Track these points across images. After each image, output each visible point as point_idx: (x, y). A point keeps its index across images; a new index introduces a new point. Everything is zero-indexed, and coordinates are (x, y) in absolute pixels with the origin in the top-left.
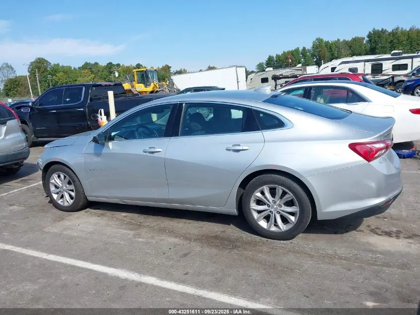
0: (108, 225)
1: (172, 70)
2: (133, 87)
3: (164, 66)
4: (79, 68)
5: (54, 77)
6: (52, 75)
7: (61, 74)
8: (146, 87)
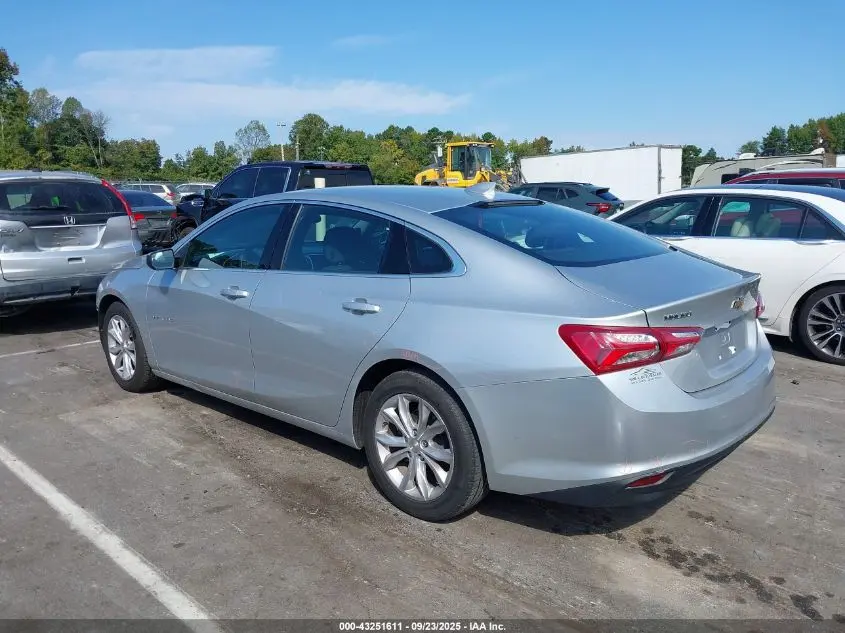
0: (160, 426)
1: (553, 147)
2: (442, 176)
3: (539, 138)
4: (378, 136)
5: (331, 151)
6: (328, 147)
7: (344, 144)
8: (466, 178)
